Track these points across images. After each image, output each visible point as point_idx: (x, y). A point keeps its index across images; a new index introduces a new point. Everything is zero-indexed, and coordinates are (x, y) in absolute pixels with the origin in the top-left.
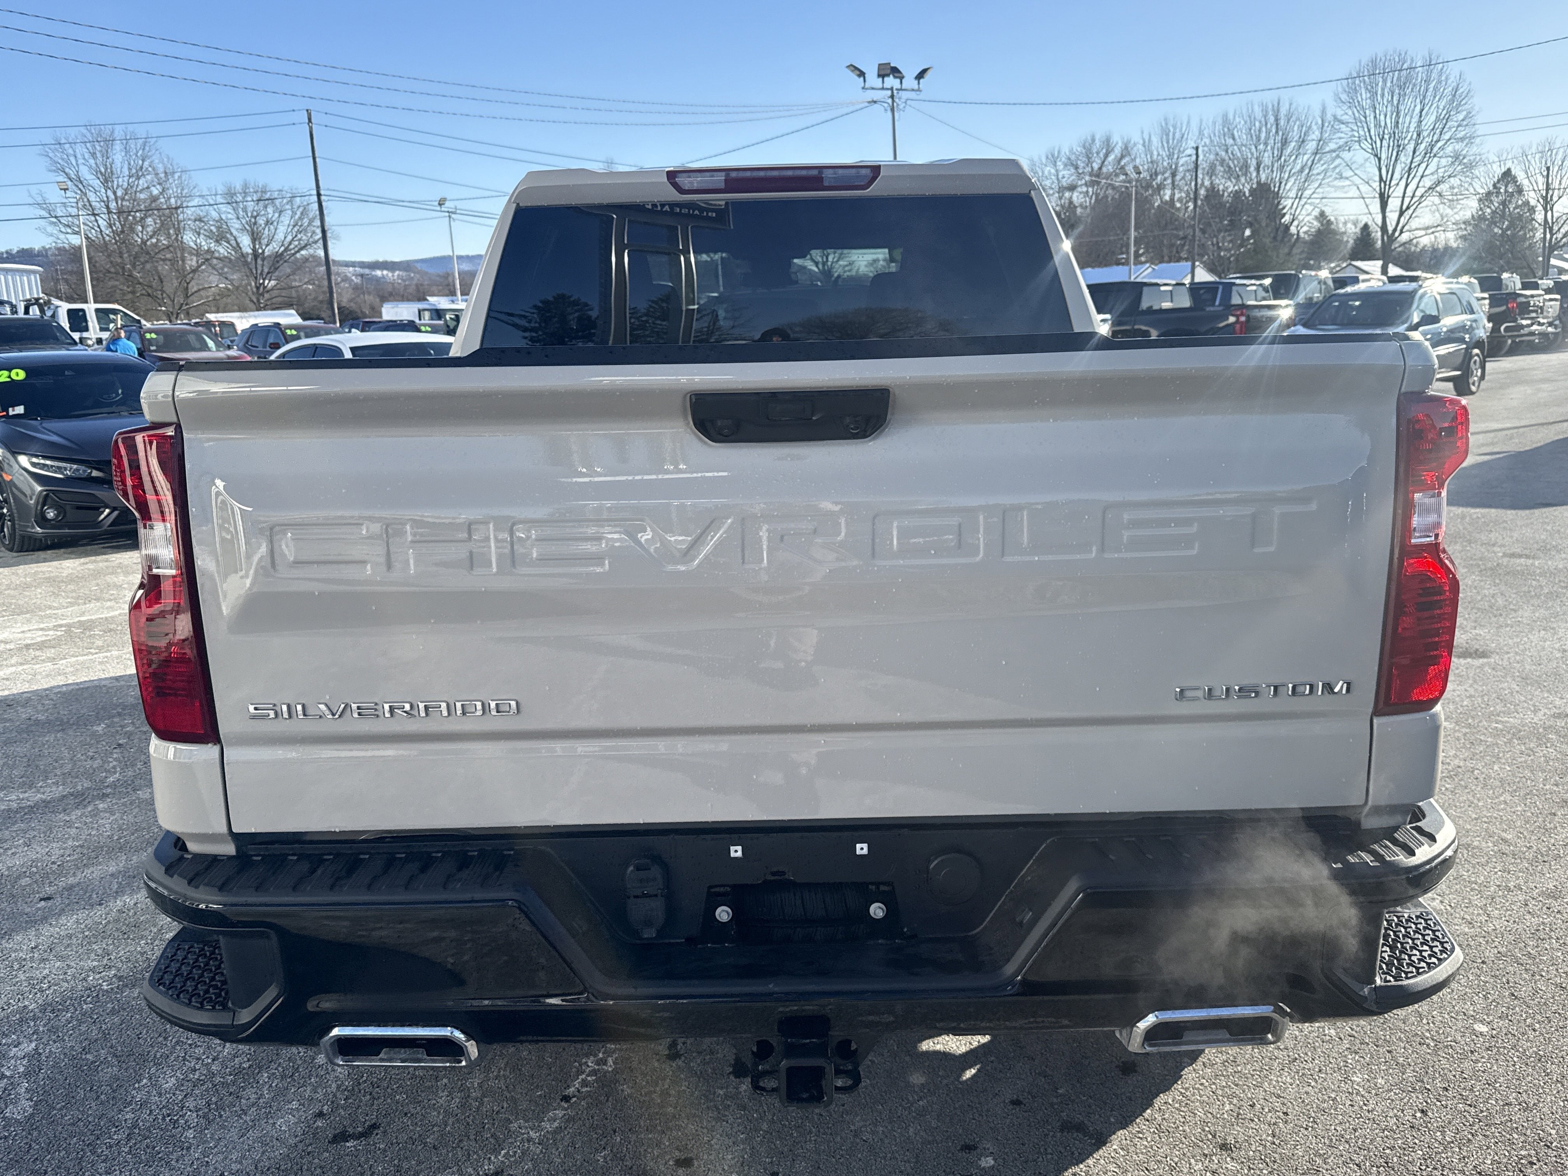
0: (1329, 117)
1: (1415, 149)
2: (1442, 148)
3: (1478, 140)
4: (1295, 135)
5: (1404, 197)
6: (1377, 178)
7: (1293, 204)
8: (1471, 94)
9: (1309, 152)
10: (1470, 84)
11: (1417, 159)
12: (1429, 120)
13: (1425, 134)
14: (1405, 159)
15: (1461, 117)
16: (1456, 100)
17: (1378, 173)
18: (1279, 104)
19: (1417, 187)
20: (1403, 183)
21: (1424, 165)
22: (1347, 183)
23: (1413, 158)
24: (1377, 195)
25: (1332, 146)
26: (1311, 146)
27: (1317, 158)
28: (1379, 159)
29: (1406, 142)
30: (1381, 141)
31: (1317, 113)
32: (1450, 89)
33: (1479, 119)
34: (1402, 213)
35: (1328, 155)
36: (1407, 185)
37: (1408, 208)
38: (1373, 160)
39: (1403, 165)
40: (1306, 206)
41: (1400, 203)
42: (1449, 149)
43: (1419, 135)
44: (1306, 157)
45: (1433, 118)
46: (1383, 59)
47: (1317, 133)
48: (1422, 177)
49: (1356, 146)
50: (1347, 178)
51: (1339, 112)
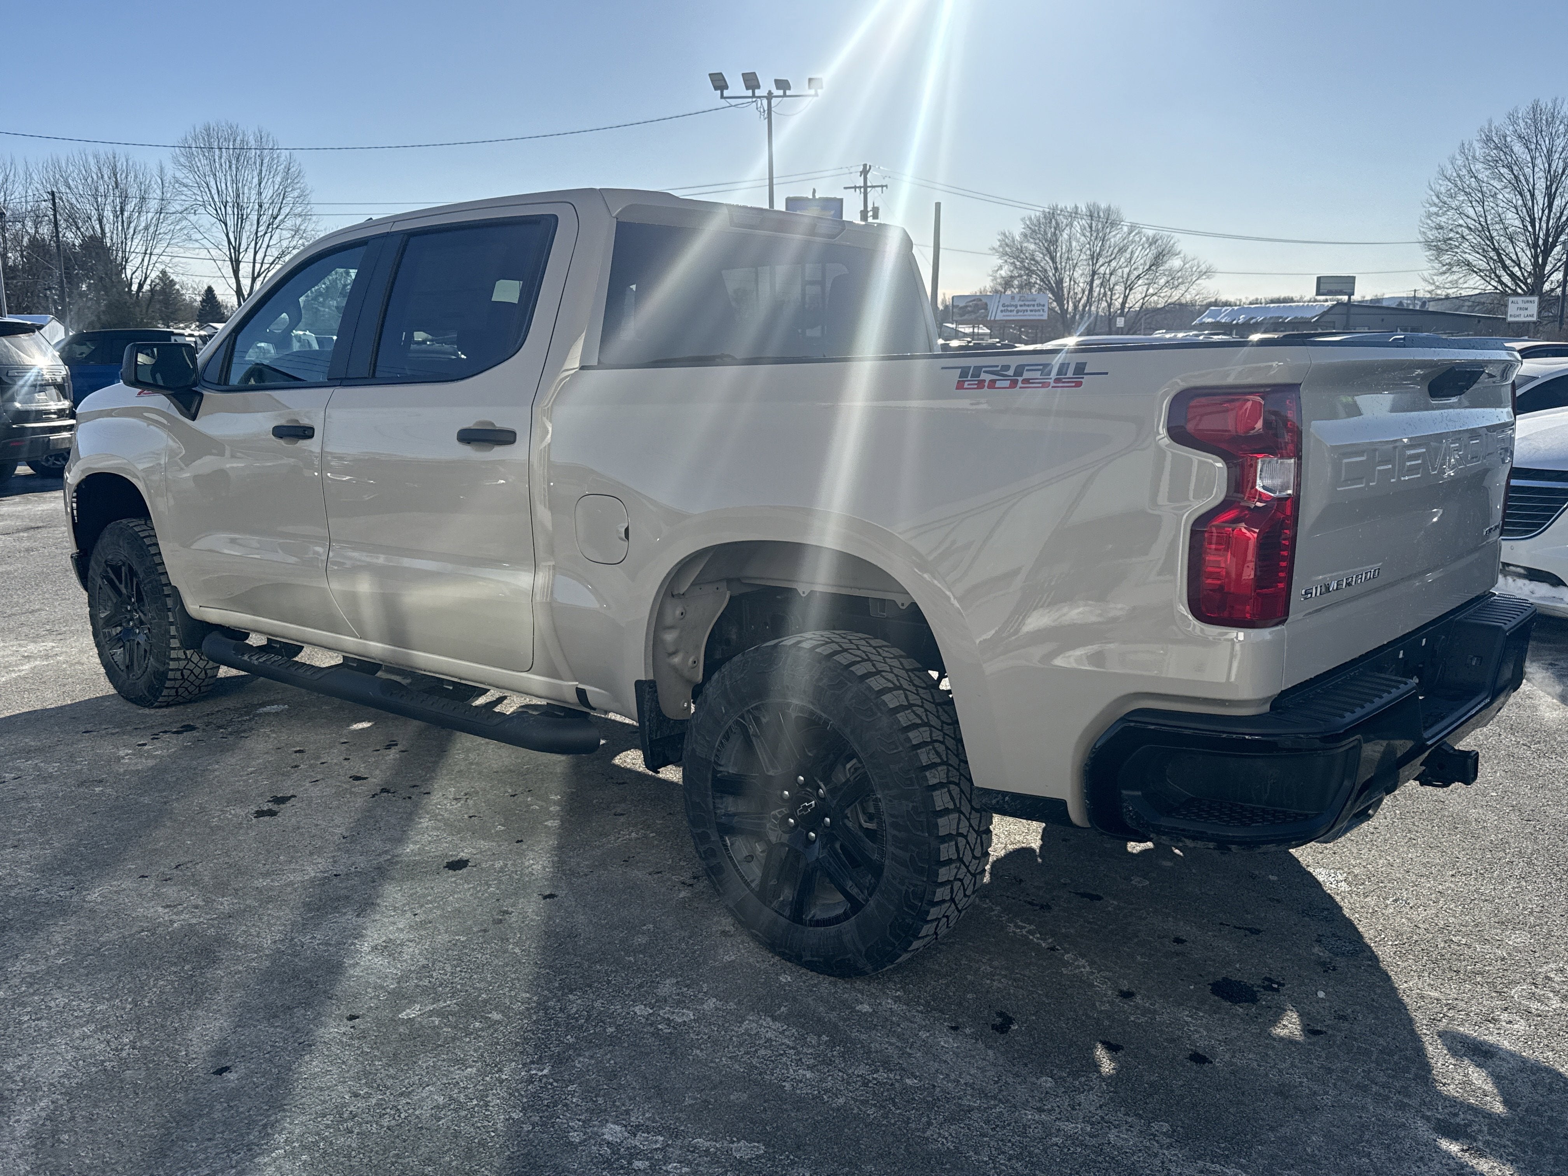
0: (168, 178)
1: (258, 219)
2: (283, 221)
3: (314, 218)
4: (133, 191)
5: (254, 263)
6: (226, 243)
7: (143, 260)
8: (301, 174)
9: (152, 210)
10: (300, 164)
11: (262, 229)
12: (267, 194)
13: (266, 206)
14: (249, 228)
15: (296, 194)
16: (290, 178)
17: (226, 239)
18: (114, 158)
19: (265, 256)
20: (251, 251)
21: (269, 235)
22: (197, 245)
23: (258, 227)
24: (227, 259)
25: (176, 206)
26: (153, 204)
27: (162, 217)
28: (226, 225)
29: (249, 211)
30: (225, 207)
31: (156, 172)
32: (283, 166)
33: (313, 198)
34: (254, 280)
35: (173, 217)
36: (256, 253)
37: (259, 275)
38: (220, 226)
39: (248, 233)
40: (157, 265)
41: (251, 270)
42: (289, 223)
43: (261, 206)
44: (150, 215)
45: (271, 192)
46: (216, 129)
47: (159, 192)
48: (268, 246)
49: (201, 210)
50: (196, 241)
51: (179, 175)
